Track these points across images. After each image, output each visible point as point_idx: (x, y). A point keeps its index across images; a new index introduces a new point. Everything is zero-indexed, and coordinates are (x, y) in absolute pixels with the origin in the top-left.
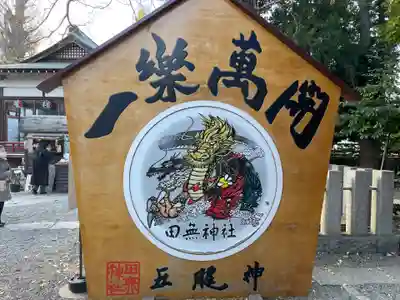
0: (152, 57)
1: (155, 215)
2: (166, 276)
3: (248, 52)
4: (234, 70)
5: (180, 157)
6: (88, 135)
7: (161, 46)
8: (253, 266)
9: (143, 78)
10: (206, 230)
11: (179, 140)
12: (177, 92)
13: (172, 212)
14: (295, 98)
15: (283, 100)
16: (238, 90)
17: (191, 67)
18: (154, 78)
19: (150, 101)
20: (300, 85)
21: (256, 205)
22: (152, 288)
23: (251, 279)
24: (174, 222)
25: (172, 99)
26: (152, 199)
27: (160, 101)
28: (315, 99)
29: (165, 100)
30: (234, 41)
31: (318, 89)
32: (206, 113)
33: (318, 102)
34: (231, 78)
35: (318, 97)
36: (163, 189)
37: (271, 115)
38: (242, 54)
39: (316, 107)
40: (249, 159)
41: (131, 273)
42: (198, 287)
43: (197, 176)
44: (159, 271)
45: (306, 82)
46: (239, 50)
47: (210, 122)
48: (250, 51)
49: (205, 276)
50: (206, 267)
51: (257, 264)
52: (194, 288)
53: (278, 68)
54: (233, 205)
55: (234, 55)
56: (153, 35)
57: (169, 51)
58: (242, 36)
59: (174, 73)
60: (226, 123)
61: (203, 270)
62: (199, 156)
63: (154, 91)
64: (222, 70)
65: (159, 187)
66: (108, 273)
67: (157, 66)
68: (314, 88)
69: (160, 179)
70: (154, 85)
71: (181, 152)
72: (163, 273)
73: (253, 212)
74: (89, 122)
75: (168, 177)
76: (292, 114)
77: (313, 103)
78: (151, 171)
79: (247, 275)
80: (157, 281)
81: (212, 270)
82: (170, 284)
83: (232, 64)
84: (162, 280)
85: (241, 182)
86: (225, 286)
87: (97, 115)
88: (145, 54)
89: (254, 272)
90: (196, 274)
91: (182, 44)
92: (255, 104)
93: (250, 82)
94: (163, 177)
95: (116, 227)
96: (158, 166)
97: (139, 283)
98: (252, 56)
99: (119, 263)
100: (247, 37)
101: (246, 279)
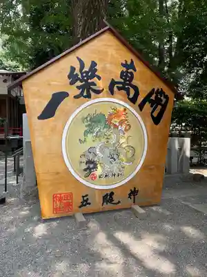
0: (77, 71)
2: (87, 199)
3: (129, 71)
4: (123, 81)
6: (39, 118)
8: (133, 190)
9: (72, 83)
12: (91, 92)
14: (153, 97)
15: (147, 98)
16: (123, 92)
17: (99, 78)
18: (79, 83)
19: (76, 97)
20: (156, 90)
22: (80, 207)
23: (132, 197)
25: (89, 96)
27: (82, 97)
28: (162, 98)
29: (85, 97)
30: (122, 64)
31: (164, 93)
33: (164, 100)
34: (121, 85)
35: (164, 97)
37: (141, 107)
38: (127, 72)
39: (163, 103)
41: (67, 199)
42: (105, 204)
44: (83, 197)
45: (158, 89)
46: (125, 69)
48: (130, 70)
49: (108, 197)
50: (109, 193)
51: (135, 188)
52: (103, 205)
53: (144, 81)
55: (122, 72)
56: (78, 58)
57: (86, 69)
58: (126, 61)
59: (89, 81)
61: (107, 194)
63: (79, 92)
64: (116, 80)
66: (54, 201)
67: (80, 76)
70: (78, 88)
72: (85, 198)
76: (152, 106)
77: (162, 101)
79: (130, 195)
80: (82, 203)
81: (112, 194)
82: (89, 204)
83: (121, 78)
84: (85, 202)
86: (119, 202)
88: (73, 69)
89: (134, 193)
90: (104, 197)
91: (94, 64)
92: (133, 100)
93: (130, 88)
95: (58, 173)
97: (72, 205)
98: (131, 73)
99: (60, 194)
100: (129, 63)
101: (129, 197)
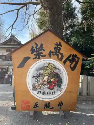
0: (34, 48)
1: (35, 88)
2: (37, 105)
3: (59, 47)
4: (55, 51)
5: (41, 73)
6: (18, 68)
7: (37, 45)
8: (60, 102)
9: (32, 53)
10: (48, 92)
11: (41, 69)
12: (41, 57)
13: (39, 88)
14: (71, 58)
15: (68, 59)
16: (56, 56)
17: (44, 50)
18: (35, 53)
19: (34, 59)
20: (72, 55)
21: (61, 86)
22: (33, 108)
23: (60, 106)
24: (39, 90)
25: (39, 58)
26: (34, 84)
27: (36, 59)
29: (38, 59)
30: (55, 44)
32: (48, 62)
34: (54, 53)
35: (77, 58)
36: (37, 82)
37: (65, 62)
38: (57, 47)
39: (76, 60)
40: (59, 74)
41: (28, 104)
42: (46, 108)
43: (46, 78)
44: (35, 103)
45: (74, 54)
46: (56, 46)
47: (49, 64)
51: (61, 102)
52: (44, 108)
53: (66, 51)
54: (55, 86)
57: (39, 46)
59: (40, 52)
60: (53, 64)
61: (47, 104)
62: (46, 73)
63: (35, 56)
64: (52, 51)
65: (36, 81)
66: (22, 104)
67: (36, 50)
68: (76, 56)
69: (36, 79)
70: (35, 55)
71: (42, 72)
72: (36, 104)
73: (60, 88)
74: (18, 64)
75: (38, 78)
76: (70, 62)
78: (34, 77)
80: (35, 106)
81: (49, 103)
82: (38, 107)
85: (57, 80)
86: (53, 108)
87: (20, 62)
89: (61, 104)
90: (45, 105)
91: (42, 45)
92: (61, 60)
93: (59, 54)
94: (37, 78)
95: (24, 91)
96: (35, 75)
97: (30, 107)
99: (25, 101)
100: (58, 43)
101: (58, 106)
